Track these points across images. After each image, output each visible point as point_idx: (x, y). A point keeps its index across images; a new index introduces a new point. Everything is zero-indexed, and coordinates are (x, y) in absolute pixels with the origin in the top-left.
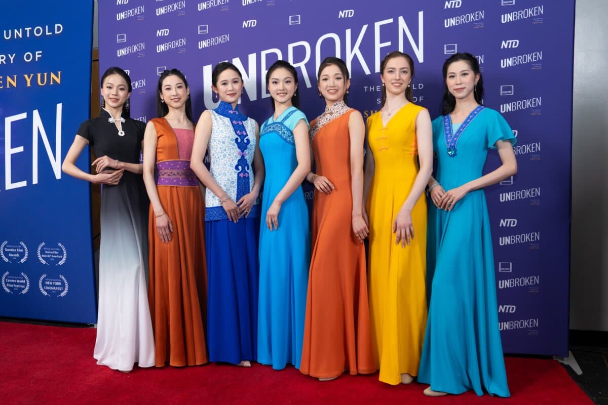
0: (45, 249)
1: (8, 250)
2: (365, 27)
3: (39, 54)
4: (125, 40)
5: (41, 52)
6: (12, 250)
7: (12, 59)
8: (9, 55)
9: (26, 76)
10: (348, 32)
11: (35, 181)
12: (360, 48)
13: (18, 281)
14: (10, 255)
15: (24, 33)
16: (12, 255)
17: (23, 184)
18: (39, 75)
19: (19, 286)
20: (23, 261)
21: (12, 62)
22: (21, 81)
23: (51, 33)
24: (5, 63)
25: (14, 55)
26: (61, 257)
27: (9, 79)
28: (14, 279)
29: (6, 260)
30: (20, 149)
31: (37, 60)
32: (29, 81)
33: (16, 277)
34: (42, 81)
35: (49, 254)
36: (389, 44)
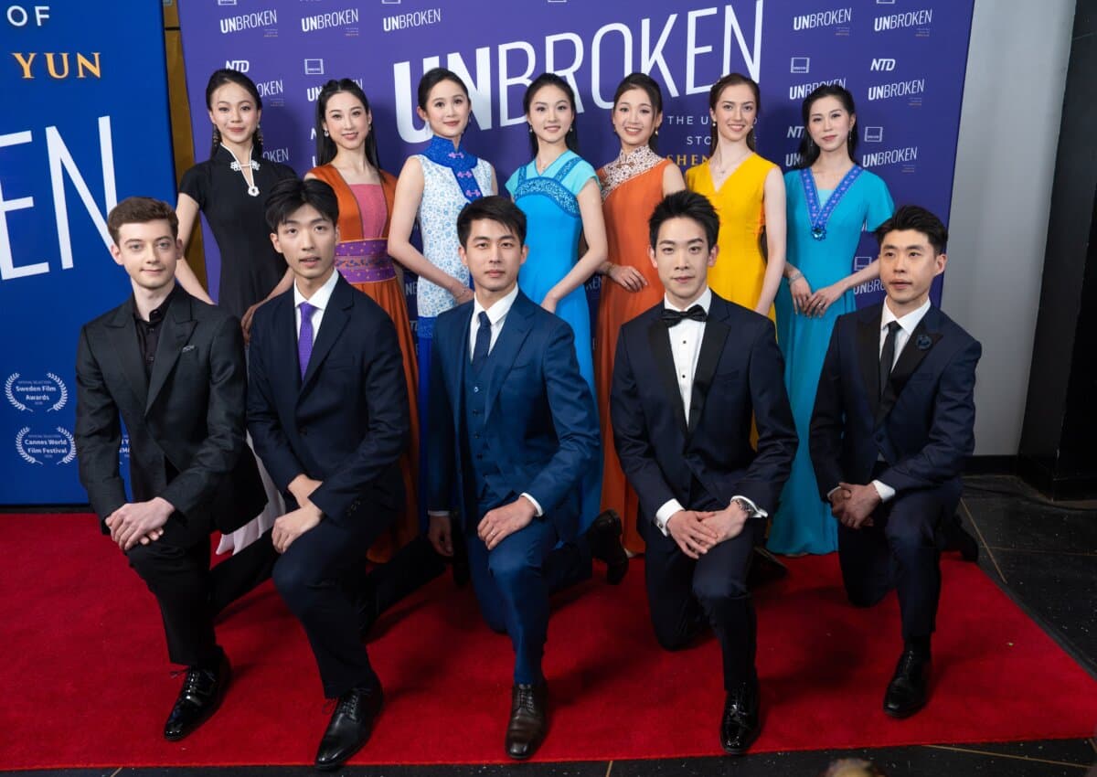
1: (23, 389)
2: (673, 18)
3: (42, 12)
5: (47, 8)
6: (32, 389)
9: (19, 56)
10: (646, 24)
11: (67, 262)
12: (664, 52)
13: (51, 442)
14: (28, 397)
16: (33, 398)
17: (43, 268)
18: (50, 57)
19: (53, 451)
20: (57, 407)
28: (43, 439)
29: (22, 407)
30: (26, 202)
31: (39, 23)
32: (27, 67)
33: (45, 436)
34: (59, 69)
36: (708, 49)
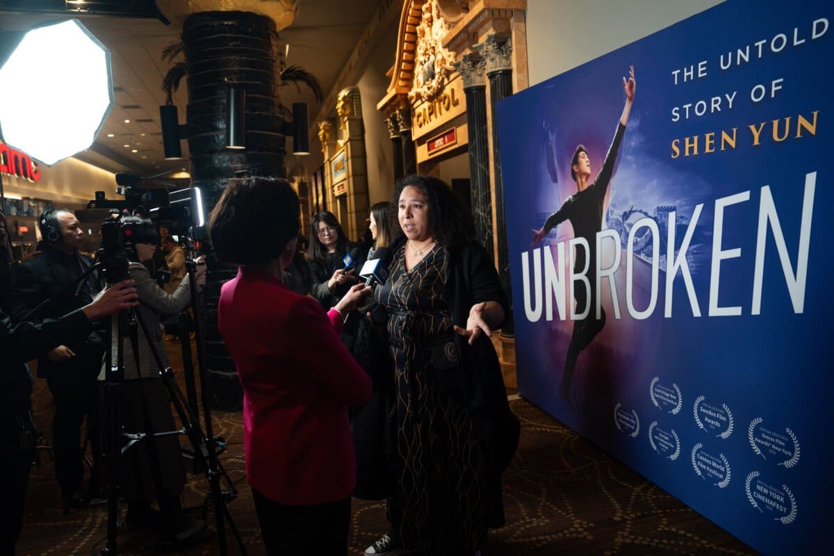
0: (762, 429)
1: (704, 411)
6: (710, 413)
7: (730, 101)
8: (727, 96)
9: (753, 128)
11: (756, 309)
13: (714, 464)
14: (706, 419)
15: (754, 51)
16: (709, 421)
17: (736, 311)
18: (776, 123)
19: (715, 472)
20: (725, 435)
21: (730, 107)
24: (719, 110)
27: (725, 136)
28: (710, 459)
29: (701, 425)
31: (773, 96)
32: (756, 135)
33: (711, 457)
34: (781, 134)
35: (769, 441)
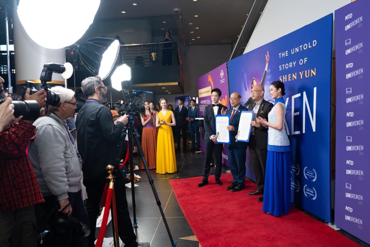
3: (306, 60)
4: (350, 43)
5: (306, 58)
22: (298, 76)
23: (311, 47)
25: (295, 62)
26: (314, 177)
30: (298, 113)
